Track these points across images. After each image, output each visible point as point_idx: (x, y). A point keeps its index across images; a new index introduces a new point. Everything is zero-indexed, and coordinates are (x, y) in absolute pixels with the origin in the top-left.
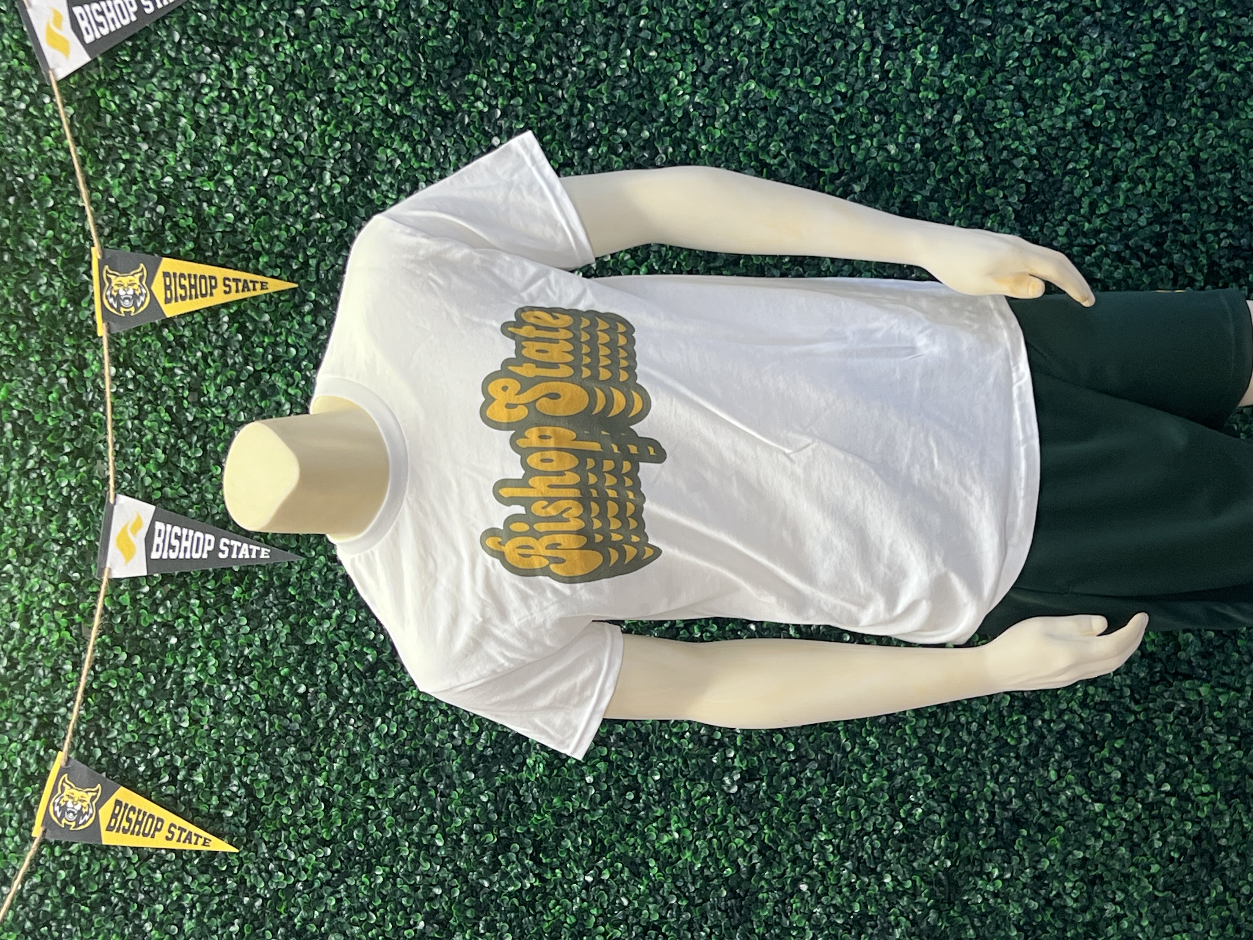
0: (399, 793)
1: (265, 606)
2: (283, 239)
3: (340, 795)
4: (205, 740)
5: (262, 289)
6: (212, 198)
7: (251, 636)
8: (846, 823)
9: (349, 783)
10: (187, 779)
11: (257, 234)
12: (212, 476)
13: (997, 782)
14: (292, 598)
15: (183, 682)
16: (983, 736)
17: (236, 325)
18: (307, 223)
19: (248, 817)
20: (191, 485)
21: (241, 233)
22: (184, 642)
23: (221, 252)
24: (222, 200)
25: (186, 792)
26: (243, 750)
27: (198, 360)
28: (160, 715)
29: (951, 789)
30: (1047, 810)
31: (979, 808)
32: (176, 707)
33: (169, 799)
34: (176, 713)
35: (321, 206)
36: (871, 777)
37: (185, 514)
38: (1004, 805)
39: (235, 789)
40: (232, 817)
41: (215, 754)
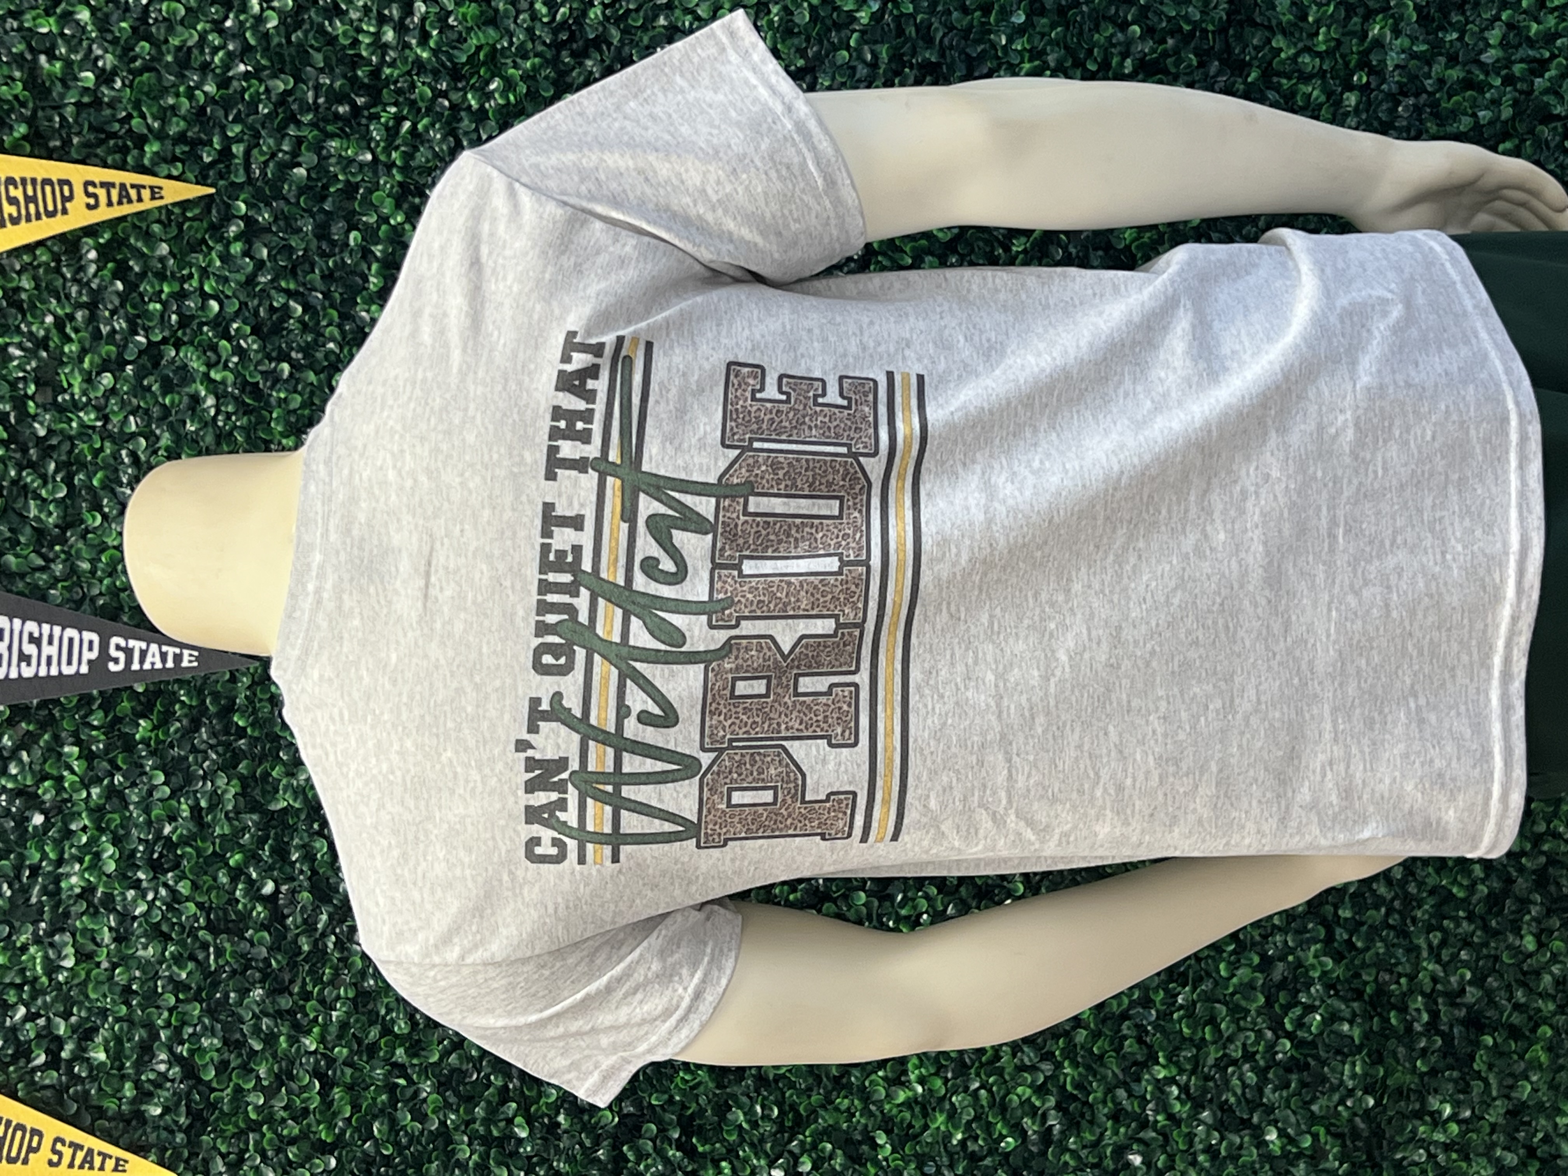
0: (446, 1054)
1: (194, 750)
2: (183, 111)
3: (345, 1063)
4: (106, 987)
5: (153, 198)
6: (54, 46)
7: (174, 803)
8: (1199, 1049)
9: (359, 1042)
10: (77, 1056)
11: (137, 105)
12: (87, 531)
13: (1439, 961)
14: (241, 732)
15: (59, 890)
16: (1412, 889)
17: (110, 265)
18: (224, 83)
19: (188, 1114)
20: (51, 547)
21: (110, 105)
22: (57, 820)
23: (76, 140)
24: (72, 50)
25: (78, 1079)
26: (172, 1001)
27: (47, 330)
28: (24, 948)
29: (1365, 977)
30: (1523, 1000)
31: (1413, 1006)
32: (50, 933)
33: (48, 1093)
34: (52, 945)
35: (246, 51)
36: (1234, 967)
37: (44, 598)
38: (1454, 997)
39: (162, 1068)
40: (161, 1116)
41: (124, 1009)
